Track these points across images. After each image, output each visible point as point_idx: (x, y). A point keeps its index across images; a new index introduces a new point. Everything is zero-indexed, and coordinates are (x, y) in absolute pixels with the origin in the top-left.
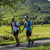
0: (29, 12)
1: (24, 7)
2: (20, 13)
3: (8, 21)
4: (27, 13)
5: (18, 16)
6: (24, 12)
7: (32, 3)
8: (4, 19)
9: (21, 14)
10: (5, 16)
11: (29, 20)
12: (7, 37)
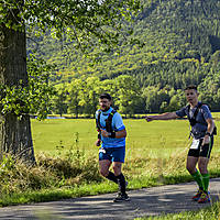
0: (169, 56)
2: (128, 58)
3: (77, 95)
4: (161, 62)
5: (120, 74)
6: (146, 56)
7: (184, 15)
8: (58, 87)
9: (135, 66)
10: (66, 74)
11: (169, 90)
12: (73, 164)
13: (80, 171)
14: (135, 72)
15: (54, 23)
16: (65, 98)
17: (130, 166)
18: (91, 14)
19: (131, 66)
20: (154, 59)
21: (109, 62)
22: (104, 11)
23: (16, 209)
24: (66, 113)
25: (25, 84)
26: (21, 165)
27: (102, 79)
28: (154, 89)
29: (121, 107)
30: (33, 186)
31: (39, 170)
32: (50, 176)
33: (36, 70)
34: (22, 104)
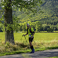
0: (49, 16)
1: (43, 10)
2: (38, 16)
3: (25, 26)
4: (47, 18)
6: (43, 16)
8: (20, 24)
10: (22, 21)
11: (49, 25)
12: (25, 44)
13: (26, 46)
14: (40, 20)
15: (20, 7)
16: (22, 27)
17: (40, 45)
18: (29, 4)
19: (39, 19)
20: (45, 17)
21: (34, 17)
22: (33, 4)
23: (10, 56)
24: (22, 31)
25: (12, 23)
26: (11, 44)
27: (32, 22)
28: (46, 25)
29: (37, 29)
30: (14, 50)
31: (16, 46)
32: (19, 47)
33: (15, 19)
34: (11, 28)
